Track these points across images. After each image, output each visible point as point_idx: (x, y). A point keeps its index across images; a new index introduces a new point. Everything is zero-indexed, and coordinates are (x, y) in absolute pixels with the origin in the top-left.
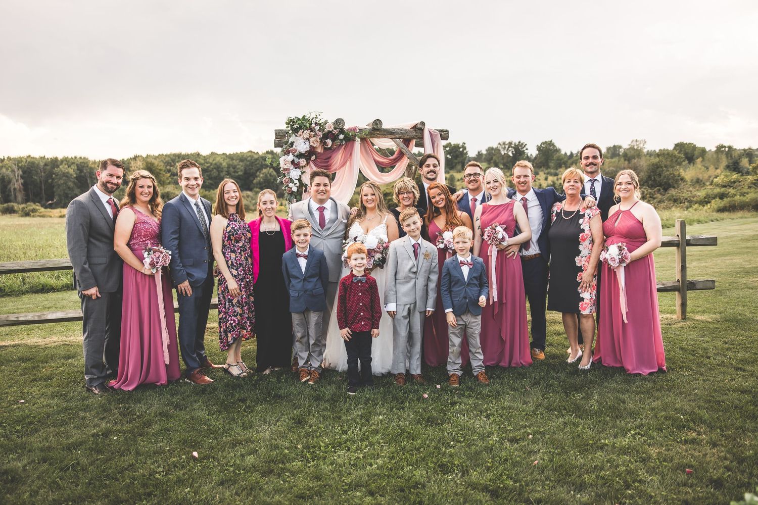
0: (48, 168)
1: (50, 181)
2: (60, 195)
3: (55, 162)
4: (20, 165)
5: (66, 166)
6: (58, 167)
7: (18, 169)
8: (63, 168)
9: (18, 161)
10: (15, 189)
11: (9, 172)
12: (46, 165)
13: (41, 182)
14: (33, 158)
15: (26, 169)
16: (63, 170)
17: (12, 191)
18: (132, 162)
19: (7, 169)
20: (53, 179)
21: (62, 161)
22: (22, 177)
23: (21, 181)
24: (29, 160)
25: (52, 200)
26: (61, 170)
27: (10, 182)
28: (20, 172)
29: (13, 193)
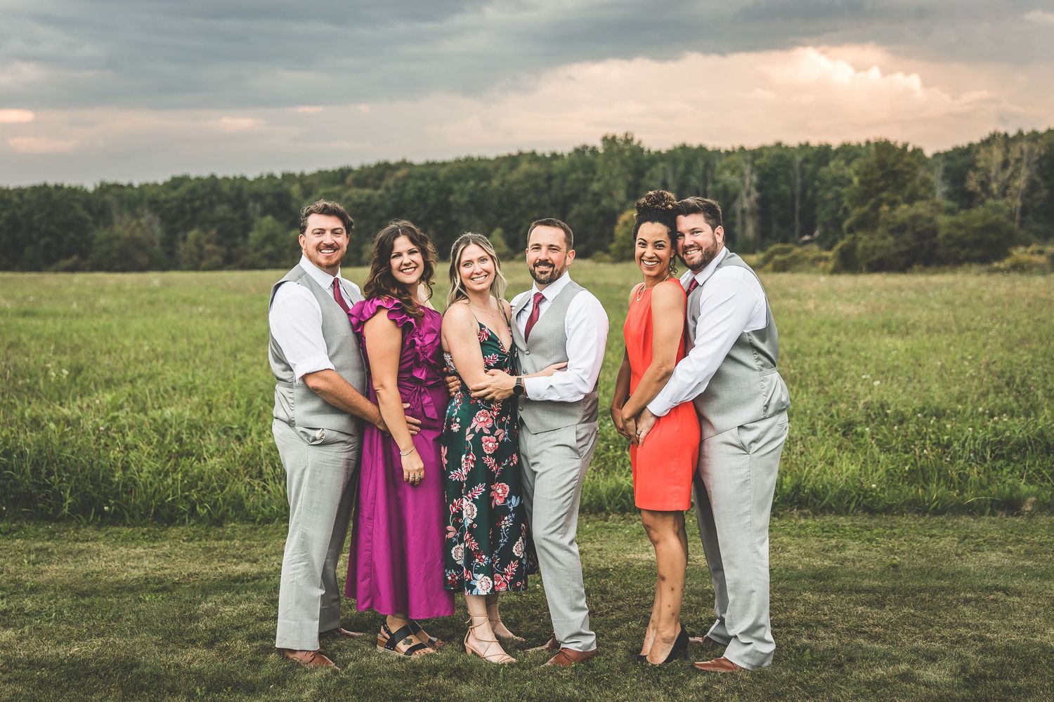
0: (809, 167)
1: (809, 193)
2: (825, 225)
3: (823, 154)
4: (757, 162)
5: (842, 163)
6: (826, 163)
7: (752, 172)
8: (834, 167)
9: (756, 154)
10: (743, 211)
11: (735, 179)
12: (806, 161)
13: (793, 196)
14: (787, 147)
15: (767, 170)
16: (834, 170)
17: (738, 213)
18: (982, 151)
19: (733, 172)
20: (815, 190)
21: (838, 151)
22: (759, 188)
23: (755, 195)
24: (775, 152)
25: (811, 233)
26: (831, 173)
27: (735, 196)
28: (755, 178)
29: (738, 220)
